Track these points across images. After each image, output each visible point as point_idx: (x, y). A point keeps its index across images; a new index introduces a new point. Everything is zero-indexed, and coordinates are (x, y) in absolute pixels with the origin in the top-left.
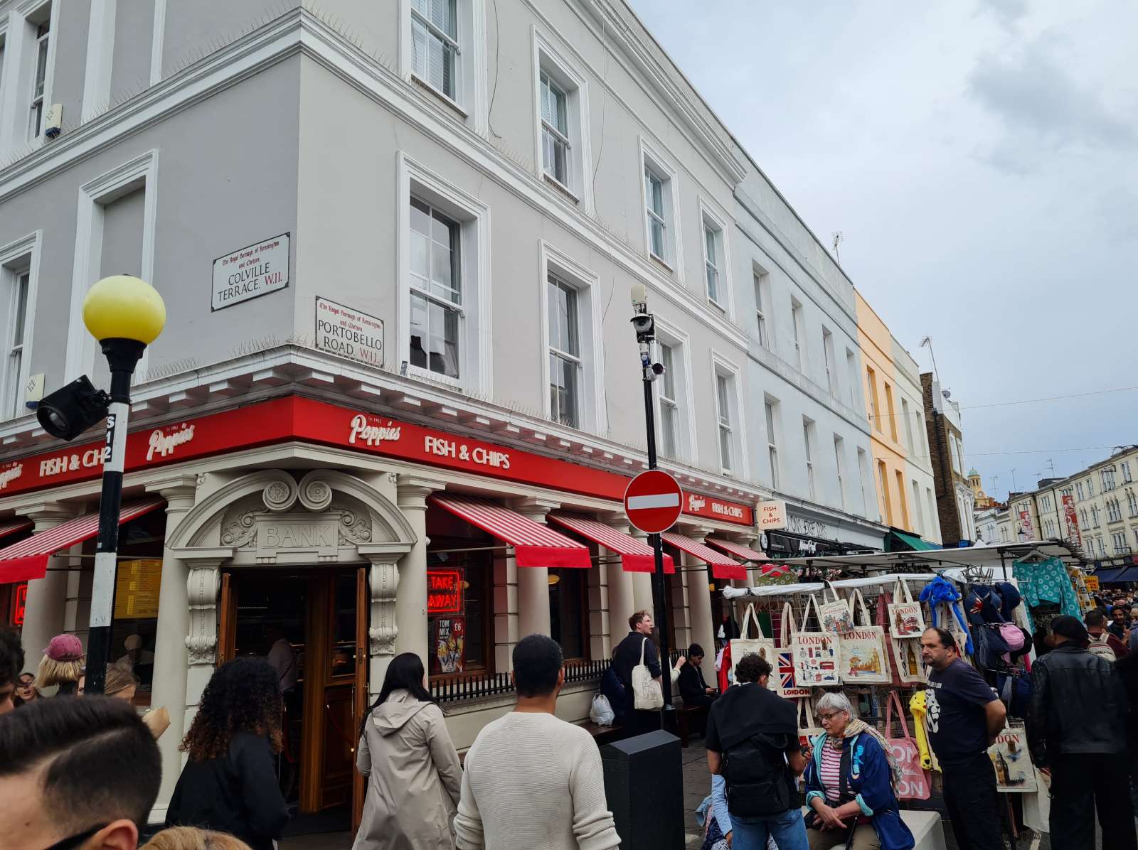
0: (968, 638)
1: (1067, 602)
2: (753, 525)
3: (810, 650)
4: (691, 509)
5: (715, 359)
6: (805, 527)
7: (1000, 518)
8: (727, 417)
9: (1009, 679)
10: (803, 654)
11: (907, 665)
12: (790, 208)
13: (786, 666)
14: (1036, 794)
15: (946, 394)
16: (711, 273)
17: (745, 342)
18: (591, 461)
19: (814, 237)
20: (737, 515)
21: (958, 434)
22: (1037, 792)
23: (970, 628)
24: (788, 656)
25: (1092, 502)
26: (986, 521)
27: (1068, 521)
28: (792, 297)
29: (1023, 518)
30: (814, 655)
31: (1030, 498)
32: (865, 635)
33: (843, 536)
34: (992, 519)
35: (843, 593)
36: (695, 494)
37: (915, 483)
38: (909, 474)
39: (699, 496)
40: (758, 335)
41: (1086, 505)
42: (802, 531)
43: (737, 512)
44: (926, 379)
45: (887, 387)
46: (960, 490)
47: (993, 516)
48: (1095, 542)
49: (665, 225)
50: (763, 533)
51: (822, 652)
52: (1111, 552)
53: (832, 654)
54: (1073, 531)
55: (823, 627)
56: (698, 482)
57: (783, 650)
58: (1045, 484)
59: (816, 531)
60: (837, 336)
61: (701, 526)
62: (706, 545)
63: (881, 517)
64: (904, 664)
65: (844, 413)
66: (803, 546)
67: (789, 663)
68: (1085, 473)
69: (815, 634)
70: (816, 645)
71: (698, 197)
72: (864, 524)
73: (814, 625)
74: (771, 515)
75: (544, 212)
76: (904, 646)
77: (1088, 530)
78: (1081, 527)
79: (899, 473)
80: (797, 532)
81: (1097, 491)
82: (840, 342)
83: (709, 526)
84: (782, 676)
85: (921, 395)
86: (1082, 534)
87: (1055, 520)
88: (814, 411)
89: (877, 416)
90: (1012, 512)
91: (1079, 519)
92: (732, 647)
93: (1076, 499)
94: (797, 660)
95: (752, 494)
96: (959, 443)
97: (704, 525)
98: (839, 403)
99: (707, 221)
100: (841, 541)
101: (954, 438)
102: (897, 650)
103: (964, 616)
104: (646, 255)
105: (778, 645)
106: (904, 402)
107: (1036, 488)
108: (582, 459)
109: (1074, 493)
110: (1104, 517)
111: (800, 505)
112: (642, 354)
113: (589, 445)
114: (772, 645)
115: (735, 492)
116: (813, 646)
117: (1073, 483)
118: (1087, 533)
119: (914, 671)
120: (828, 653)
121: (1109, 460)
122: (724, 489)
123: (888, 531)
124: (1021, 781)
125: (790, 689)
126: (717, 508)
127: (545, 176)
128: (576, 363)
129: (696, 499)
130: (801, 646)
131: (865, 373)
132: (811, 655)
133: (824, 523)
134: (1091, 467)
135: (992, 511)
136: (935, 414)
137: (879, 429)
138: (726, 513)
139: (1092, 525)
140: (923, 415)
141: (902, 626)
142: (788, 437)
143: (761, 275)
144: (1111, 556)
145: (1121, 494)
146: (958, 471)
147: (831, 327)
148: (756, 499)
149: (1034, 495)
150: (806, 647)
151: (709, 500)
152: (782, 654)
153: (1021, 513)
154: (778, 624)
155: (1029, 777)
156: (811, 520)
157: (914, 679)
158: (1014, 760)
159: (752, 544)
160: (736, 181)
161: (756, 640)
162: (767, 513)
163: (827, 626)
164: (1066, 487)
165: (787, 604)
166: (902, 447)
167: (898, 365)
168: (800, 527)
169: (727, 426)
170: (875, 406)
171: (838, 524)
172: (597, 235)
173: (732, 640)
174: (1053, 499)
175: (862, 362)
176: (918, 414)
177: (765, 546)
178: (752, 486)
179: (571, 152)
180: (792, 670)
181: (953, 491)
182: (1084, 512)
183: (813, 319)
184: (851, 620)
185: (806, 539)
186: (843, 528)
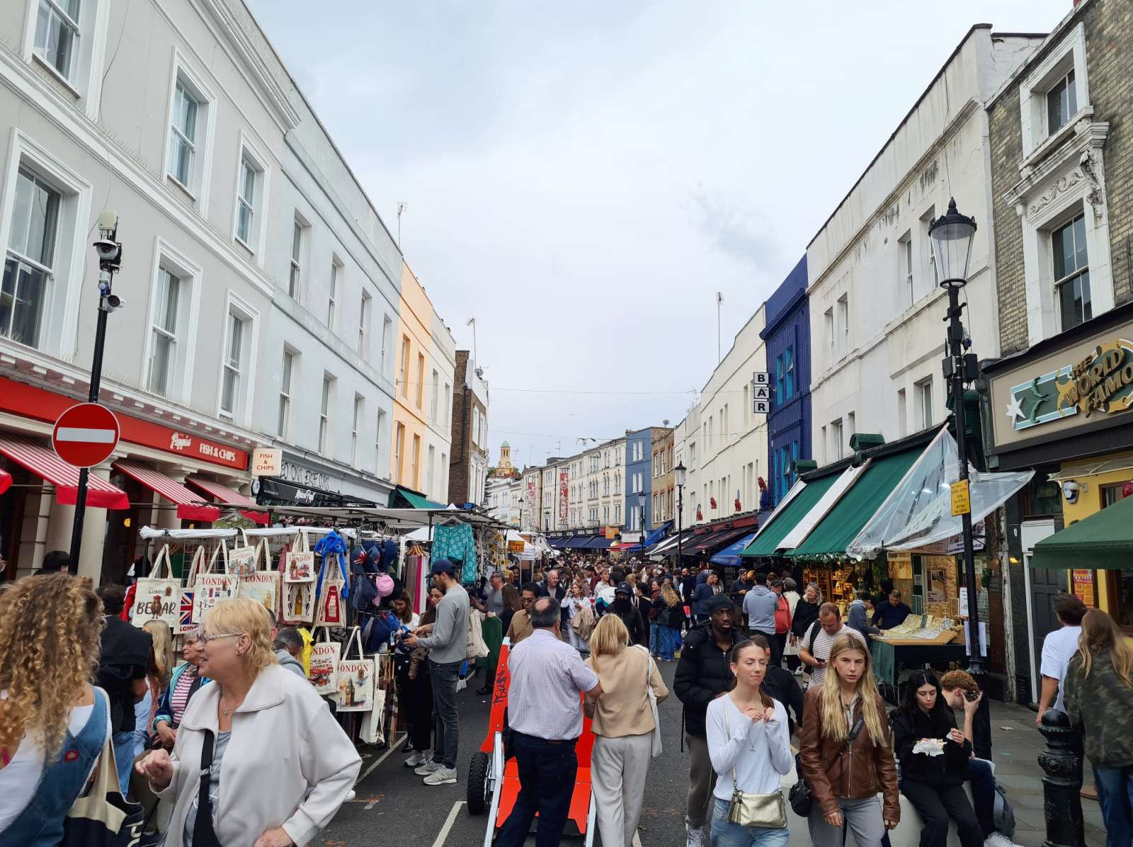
0: (346, 584)
1: (467, 559)
2: (248, 470)
3: (211, 591)
4: (172, 447)
5: (230, 299)
6: (306, 477)
7: (514, 486)
8: (238, 360)
9: (372, 619)
10: (203, 594)
11: (294, 606)
12: (347, 168)
13: (187, 604)
14: (371, 712)
15: (479, 373)
16: (245, 213)
17: (271, 288)
18: (46, 383)
19: (369, 202)
20: (229, 458)
21: (483, 410)
22: (371, 711)
23: (351, 576)
24: (191, 595)
25: (580, 481)
26: (502, 488)
27: (561, 494)
28: (335, 255)
29: (530, 488)
30: (214, 594)
31: (538, 472)
32: (263, 579)
33: (345, 489)
34: (507, 487)
35: (254, 540)
36: (179, 432)
37: (431, 447)
38: (427, 438)
39: (183, 435)
40: (288, 284)
41: (576, 483)
42: (303, 481)
43: (229, 456)
44: (462, 357)
45: (421, 357)
46: (474, 457)
47: (509, 484)
48: (577, 514)
49: (195, 150)
50: (257, 478)
51: (221, 592)
52: (586, 524)
53: (229, 595)
54: (563, 503)
55: (227, 570)
56: (185, 421)
57: (188, 589)
58: (553, 462)
59: (318, 482)
60: (377, 300)
61: (181, 466)
62: (185, 486)
63: (390, 474)
64: (290, 606)
65: (371, 375)
66: (300, 495)
67: (190, 602)
68: (580, 456)
69: (219, 576)
70: (217, 586)
71: (240, 131)
72: (369, 480)
73: (220, 567)
74: (266, 462)
75: (26, 99)
76: (294, 589)
77: (574, 503)
78: (570, 500)
79: (417, 437)
80: (296, 481)
81: (585, 473)
82: (379, 307)
83: (192, 466)
84: (182, 614)
85: (453, 369)
86: (570, 506)
87: (553, 493)
88: (336, 367)
89: (406, 382)
90: (523, 483)
91: (570, 493)
92: (139, 585)
93: (570, 478)
94: (197, 599)
95: (248, 439)
96: (482, 417)
97: (185, 464)
98: (367, 364)
99: (247, 158)
100: (343, 493)
101: (478, 411)
102: (286, 592)
103: (348, 566)
104: (161, 176)
105: (184, 585)
106: (435, 373)
107: (544, 464)
108: (34, 379)
109: (570, 472)
110: (586, 494)
111: (302, 456)
112: (100, 282)
113: (41, 366)
114: (179, 585)
115: (229, 435)
116: (214, 587)
117: (570, 463)
118: (573, 506)
119: (298, 612)
120: (226, 593)
121: (596, 449)
122: (216, 431)
123: (394, 488)
124: (362, 702)
125: (187, 626)
126: (205, 449)
127: (34, 57)
128: (47, 274)
129: (180, 437)
130: (202, 586)
131: (400, 340)
132: (211, 595)
133: (328, 474)
134: (584, 452)
135: (509, 480)
136: (465, 388)
137: (405, 394)
138: (216, 455)
139: (577, 500)
140: (452, 389)
141: (295, 572)
142: (306, 389)
143: (304, 227)
144: (586, 527)
145: (600, 477)
146: (476, 443)
147: (372, 290)
148: (253, 445)
149: (541, 470)
150: (208, 587)
151: (197, 439)
152: (187, 594)
153: (529, 484)
154: (188, 566)
155: (369, 699)
156: (314, 470)
157: (298, 618)
158: (361, 685)
159: (242, 488)
160: (289, 126)
161: (165, 580)
162: (263, 460)
163: (232, 569)
164: (565, 466)
165: (200, 547)
166: (425, 413)
167: (436, 340)
168: (301, 477)
169: (235, 369)
170: (405, 372)
171: (342, 477)
172: (97, 140)
173: (139, 579)
174: (555, 474)
175: (398, 329)
176: (447, 386)
177: (256, 491)
178: (251, 432)
179: (79, 41)
180: (191, 608)
181: (468, 459)
182: (574, 488)
183: (353, 280)
184: (254, 565)
185: (304, 488)
186: (349, 481)
